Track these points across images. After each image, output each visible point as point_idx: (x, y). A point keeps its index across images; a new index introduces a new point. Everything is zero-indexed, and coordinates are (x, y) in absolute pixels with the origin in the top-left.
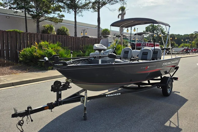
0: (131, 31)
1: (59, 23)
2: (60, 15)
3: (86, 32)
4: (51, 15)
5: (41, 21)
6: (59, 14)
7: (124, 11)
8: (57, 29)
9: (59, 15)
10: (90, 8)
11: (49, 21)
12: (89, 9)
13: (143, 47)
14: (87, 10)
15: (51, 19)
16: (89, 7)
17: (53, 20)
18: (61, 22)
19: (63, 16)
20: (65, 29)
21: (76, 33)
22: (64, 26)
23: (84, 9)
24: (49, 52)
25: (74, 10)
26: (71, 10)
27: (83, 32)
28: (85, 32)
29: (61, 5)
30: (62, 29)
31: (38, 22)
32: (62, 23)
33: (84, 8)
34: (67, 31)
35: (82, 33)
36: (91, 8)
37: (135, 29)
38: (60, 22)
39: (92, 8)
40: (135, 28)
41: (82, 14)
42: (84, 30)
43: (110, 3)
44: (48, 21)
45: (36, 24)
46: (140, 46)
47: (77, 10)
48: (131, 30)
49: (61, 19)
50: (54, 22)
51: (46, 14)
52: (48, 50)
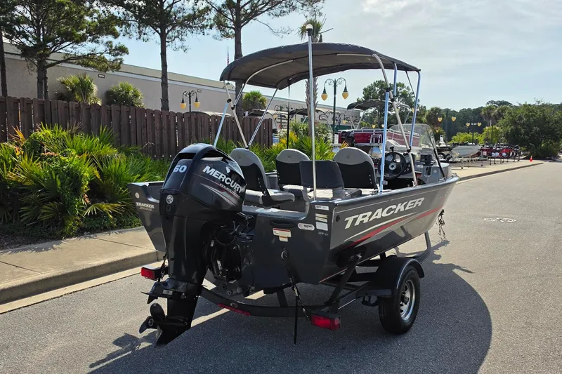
0: (335, 98)
1: (110, 72)
2: (113, 48)
3: (197, 100)
4: (84, 49)
5: (52, 65)
6: (109, 44)
7: (317, 33)
8: (105, 90)
9: (111, 46)
10: (208, 27)
11: (79, 67)
12: (207, 31)
13: (377, 144)
14: (199, 31)
15: (86, 60)
16: (205, 23)
17: (91, 63)
18: (118, 68)
19: (123, 50)
20: (128, 90)
21: (165, 100)
22: (127, 83)
23: (191, 27)
24: (68, 168)
25: (159, 29)
26: (149, 30)
27: (186, 99)
28: (193, 99)
29: (116, 14)
30: (120, 91)
31: (42, 69)
32: (119, 73)
33: (191, 24)
34: (136, 96)
35: (183, 102)
36: (211, 28)
37: (345, 90)
38: (112, 68)
39: (214, 28)
40: (346, 88)
41: (185, 44)
42: (190, 94)
43: (271, 11)
44: (75, 66)
45: (35, 75)
46: (369, 142)
47: (169, 31)
48: (335, 93)
49: (117, 60)
50: (94, 67)
51: (68, 43)
52: (62, 158)
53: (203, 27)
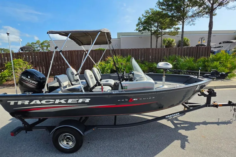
1: (176, 35)
6: (174, 28)
8: (179, 41)
14: (201, 17)
16: (204, 13)
23: (198, 16)
25: (182, 21)
27: (201, 40)
28: (203, 39)
31: (158, 37)
32: (178, 35)
34: (187, 41)
35: (199, 41)
36: (206, 14)
41: (195, 22)
44: (167, 35)
47: (186, 20)
49: (177, 32)
53: (204, 15)
